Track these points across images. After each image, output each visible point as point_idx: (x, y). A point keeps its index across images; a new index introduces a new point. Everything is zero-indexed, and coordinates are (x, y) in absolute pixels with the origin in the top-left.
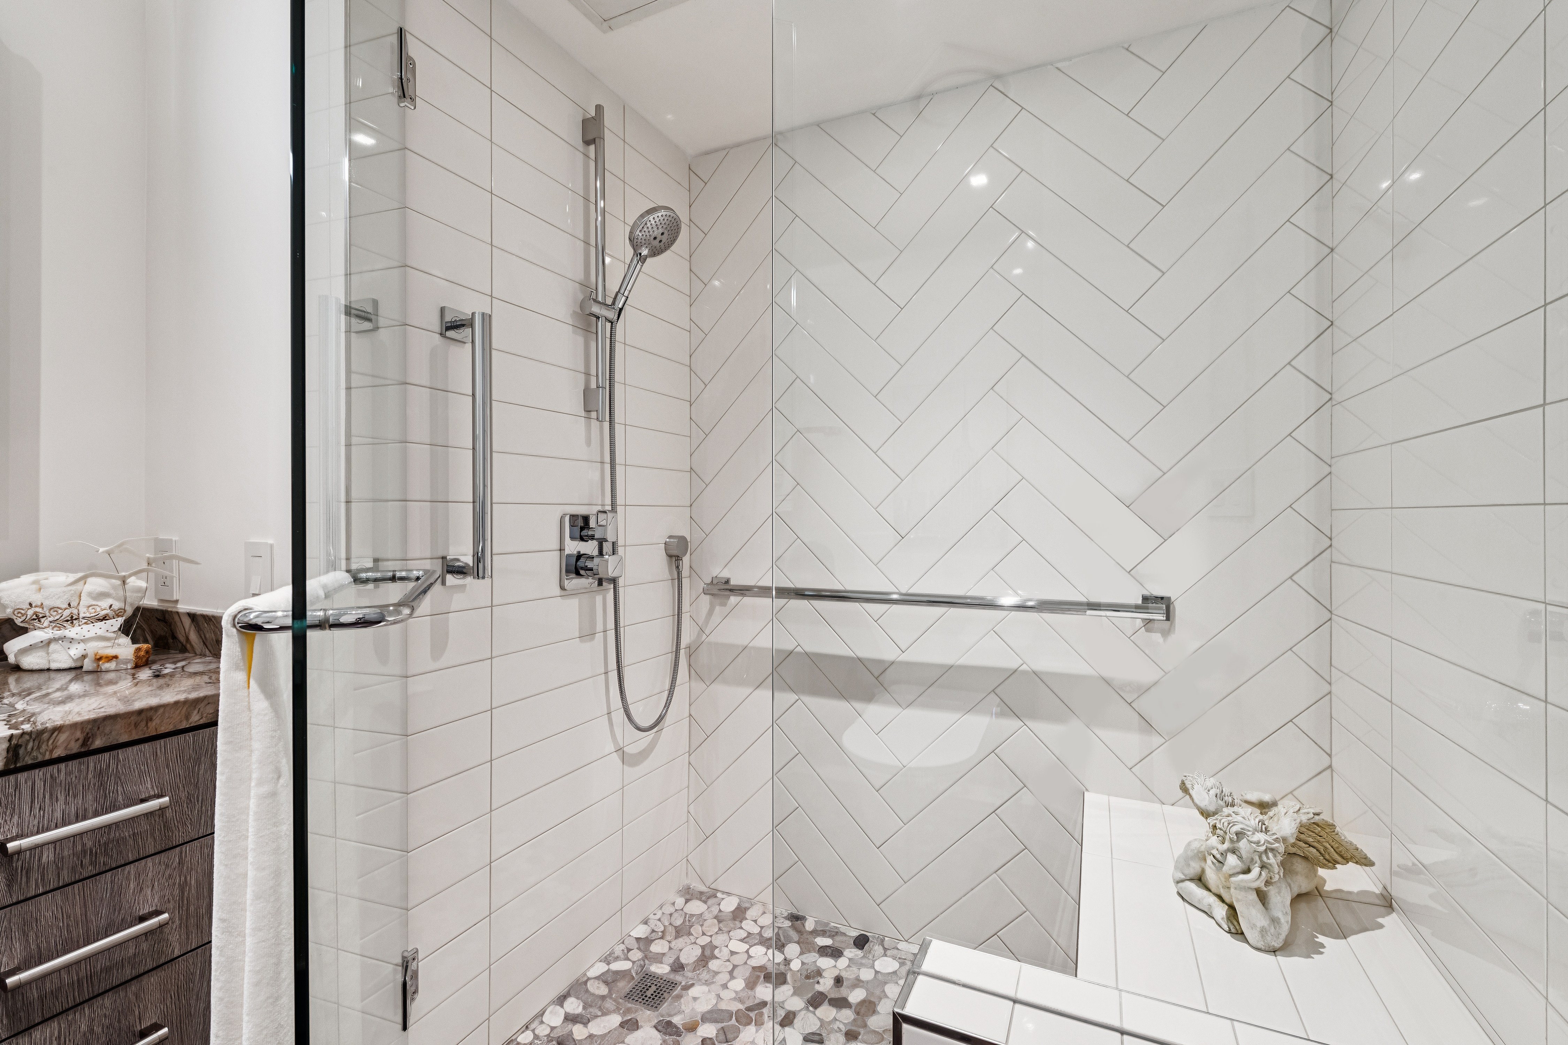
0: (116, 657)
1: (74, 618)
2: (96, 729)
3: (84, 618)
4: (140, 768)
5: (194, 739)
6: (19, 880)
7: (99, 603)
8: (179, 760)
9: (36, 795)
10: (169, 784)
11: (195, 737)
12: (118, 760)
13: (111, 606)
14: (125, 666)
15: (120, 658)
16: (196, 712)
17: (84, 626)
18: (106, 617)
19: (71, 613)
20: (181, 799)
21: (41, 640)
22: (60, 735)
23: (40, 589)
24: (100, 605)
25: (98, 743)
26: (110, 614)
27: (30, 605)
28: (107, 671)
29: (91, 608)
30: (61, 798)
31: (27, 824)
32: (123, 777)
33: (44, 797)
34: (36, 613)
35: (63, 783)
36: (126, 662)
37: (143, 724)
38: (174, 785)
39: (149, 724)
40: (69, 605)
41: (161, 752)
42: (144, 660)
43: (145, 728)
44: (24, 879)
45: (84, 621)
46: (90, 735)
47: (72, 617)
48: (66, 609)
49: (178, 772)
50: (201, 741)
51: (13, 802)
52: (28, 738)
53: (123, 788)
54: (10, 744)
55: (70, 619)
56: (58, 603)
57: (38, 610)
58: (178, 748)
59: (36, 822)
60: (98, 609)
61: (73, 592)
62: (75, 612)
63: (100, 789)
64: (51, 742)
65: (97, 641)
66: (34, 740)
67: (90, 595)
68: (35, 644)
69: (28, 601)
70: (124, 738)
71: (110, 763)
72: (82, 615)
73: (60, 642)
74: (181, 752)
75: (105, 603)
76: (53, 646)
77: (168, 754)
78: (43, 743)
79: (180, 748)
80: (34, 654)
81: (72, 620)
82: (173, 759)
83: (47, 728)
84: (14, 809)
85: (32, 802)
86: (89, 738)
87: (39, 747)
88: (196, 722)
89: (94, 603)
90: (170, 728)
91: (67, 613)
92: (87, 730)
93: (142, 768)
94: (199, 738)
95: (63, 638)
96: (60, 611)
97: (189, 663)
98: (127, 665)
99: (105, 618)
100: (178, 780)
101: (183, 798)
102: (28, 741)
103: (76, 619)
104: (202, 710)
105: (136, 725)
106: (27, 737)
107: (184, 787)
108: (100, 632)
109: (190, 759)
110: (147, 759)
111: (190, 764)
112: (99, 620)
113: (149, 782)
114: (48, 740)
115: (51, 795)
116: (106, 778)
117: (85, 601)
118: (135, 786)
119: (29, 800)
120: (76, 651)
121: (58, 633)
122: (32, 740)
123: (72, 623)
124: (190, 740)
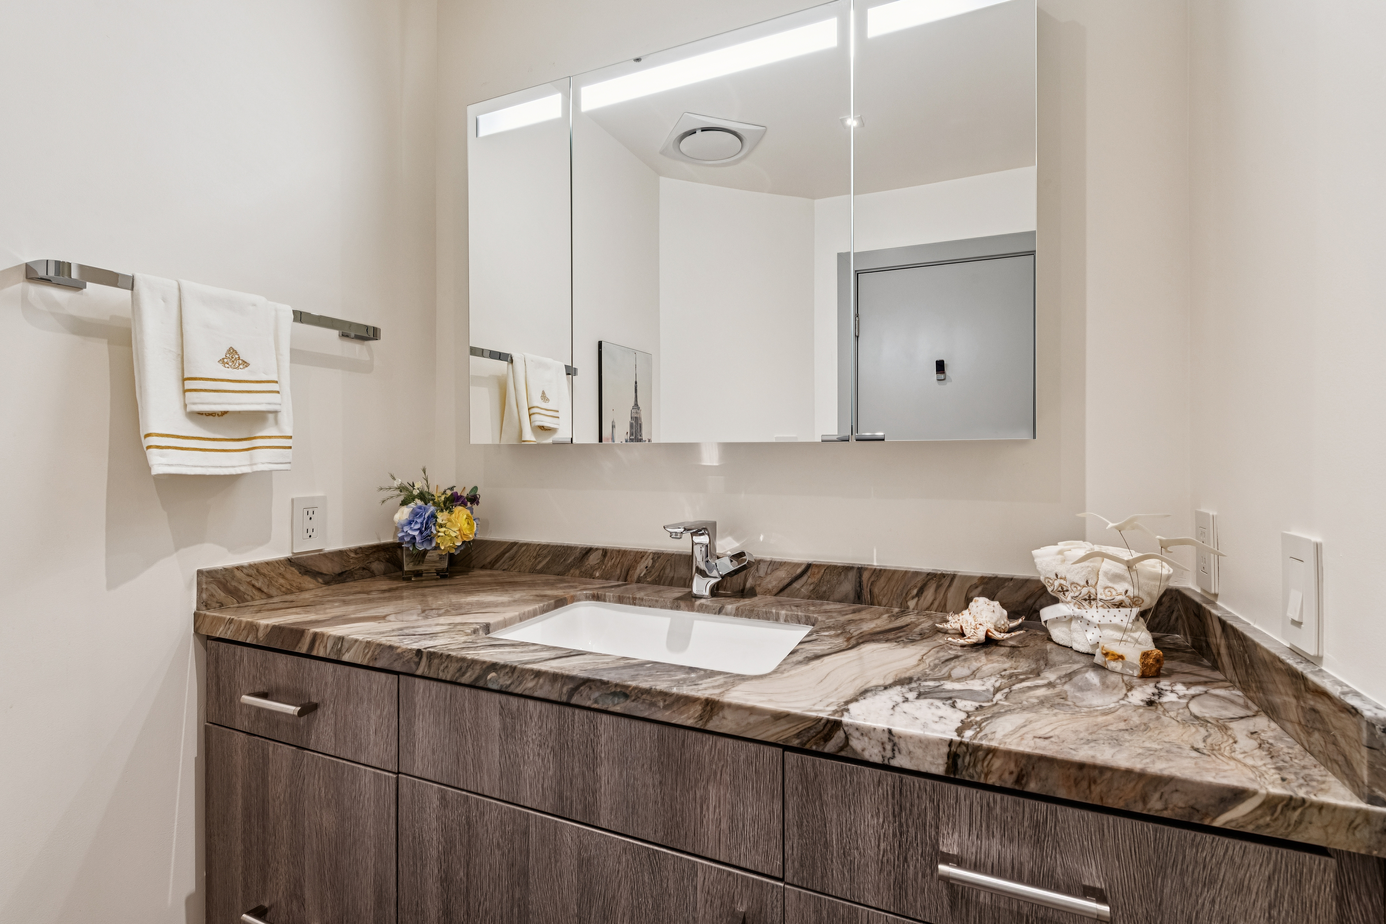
0: (1121, 657)
1: (1092, 598)
2: (1031, 767)
3: (1101, 600)
4: (1083, 842)
5: (1156, 835)
6: (960, 907)
7: (1116, 586)
8: (1134, 856)
9: (974, 819)
10: (1120, 884)
11: (1156, 832)
12: (1057, 820)
13: (1126, 592)
14: (1131, 672)
15: (1126, 659)
16: (1157, 796)
17: (1100, 609)
18: (1122, 603)
19: (1089, 592)
20: (1137, 914)
21: (1064, 615)
22: (995, 759)
23: (1064, 561)
24: (1116, 588)
25: (1033, 787)
26: (1126, 601)
27: (1057, 575)
28: (1113, 672)
29: (1107, 590)
30: (998, 835)
31: (966, 847)
32: (1062, 844)
33: (981, 826)
34: (1061, 585)
35: (999, 817)
36: (1133, 667)
37: (1085, 784)
38: (1127, 889)
39: (1093, 787)
40: (1087, 582)
41: (1109, 832)
42: (1154, 669)
43: (1088, 792)
44: (964, 910)
45: (1101, 604)
46: (1024, 772)
47: (1090, 597)
48: (1084, 586)
49: (1132, 873)
50: (1165, 843)
51: (954, 816)
52: (965, 750)
53: (1062, 858)
54: (950, 750)
55: (1087, 598)
56: (1076, 579)
57: (1063, 582)
58: (1132, 837)
59: (974, 851)
60: (1114, 593)
61: (1090, 569)
62: (1093, 591)
63: (1037, 847)
64: (986, 764)
65: (1112, 630)
66: (970, 755)
67: (1106, 574)
68: (1061, 618)
69: (1056, 571)
70: (1062, 793)
71: (1047, 818)
72: (1099, 596)
73: (1079, 621)
74: (1136, 845)
75: (1121, 587)
76: (1075, 625)
77: (1118, 840)
78: (978, 762)
79: (1136, 840)
80: (1060, 628)
81: (1090, 599)
82: (1125, 850)
83: (981, 745)
84: (955, 824)
85: (971, 825)
86: (1023, 776)
87: (975, 765)
88: (1157, 811)
89: (1110, 584)
90: (1120, 805)
91: (1085, 591)
92: (1022, 765)
93: (1085, 843)
94: (1163, 837)
95: (1081, 618)
96: (1079, 588)
97: (1206, 692)
98: (1133, 671)
99: (1120, 605)
100: (1133, 886)
101: (1140, 915)
102: (965, 753)
103: (1094, 599)
104: (1166, 796)
105: (1077, 783)
106: (964, 748)
107: (1141, 900)
108: (1116, 621)
109: (1150, 863)
110: (1091, 835)
111: (1150, 870)
112: (1115, 605)
113: (1094, 867)
114: (984, 760)
115: (988, 827)
116: (1043, 835)
117: (1103, 581)
118: (1077, 863)
119: (968, 821)
120: (1092, 635)
121: (1078, 612)
122: (968, 754)
123: (1090, 603)
124: (1150, 834)
